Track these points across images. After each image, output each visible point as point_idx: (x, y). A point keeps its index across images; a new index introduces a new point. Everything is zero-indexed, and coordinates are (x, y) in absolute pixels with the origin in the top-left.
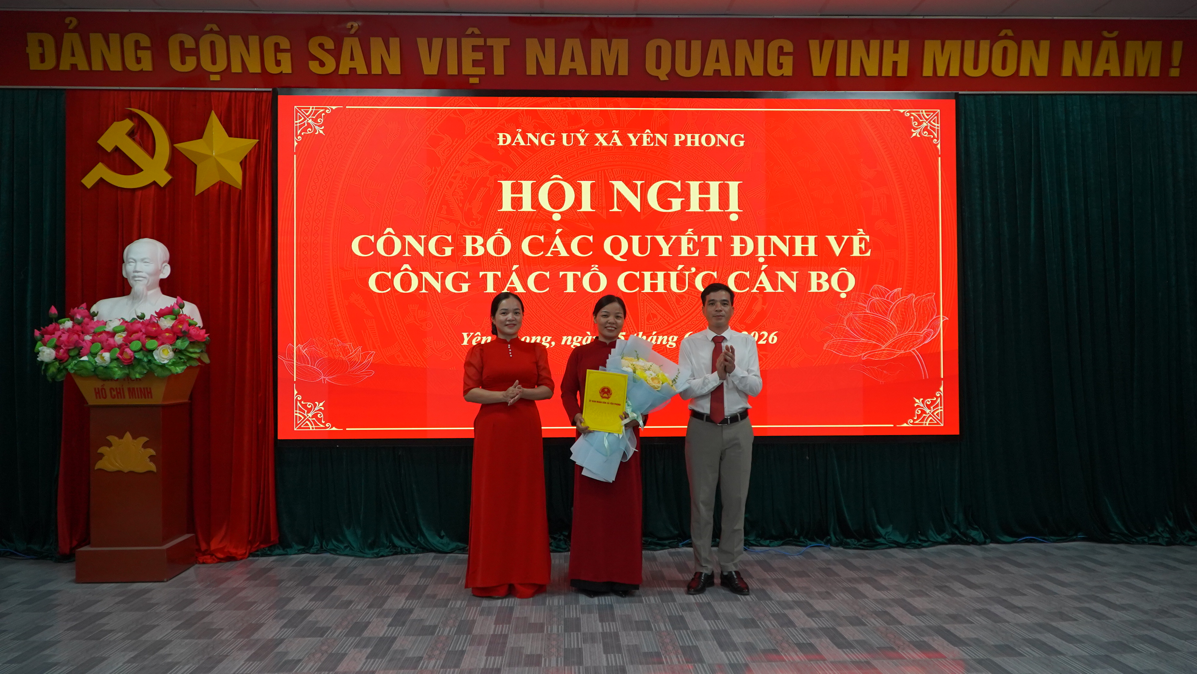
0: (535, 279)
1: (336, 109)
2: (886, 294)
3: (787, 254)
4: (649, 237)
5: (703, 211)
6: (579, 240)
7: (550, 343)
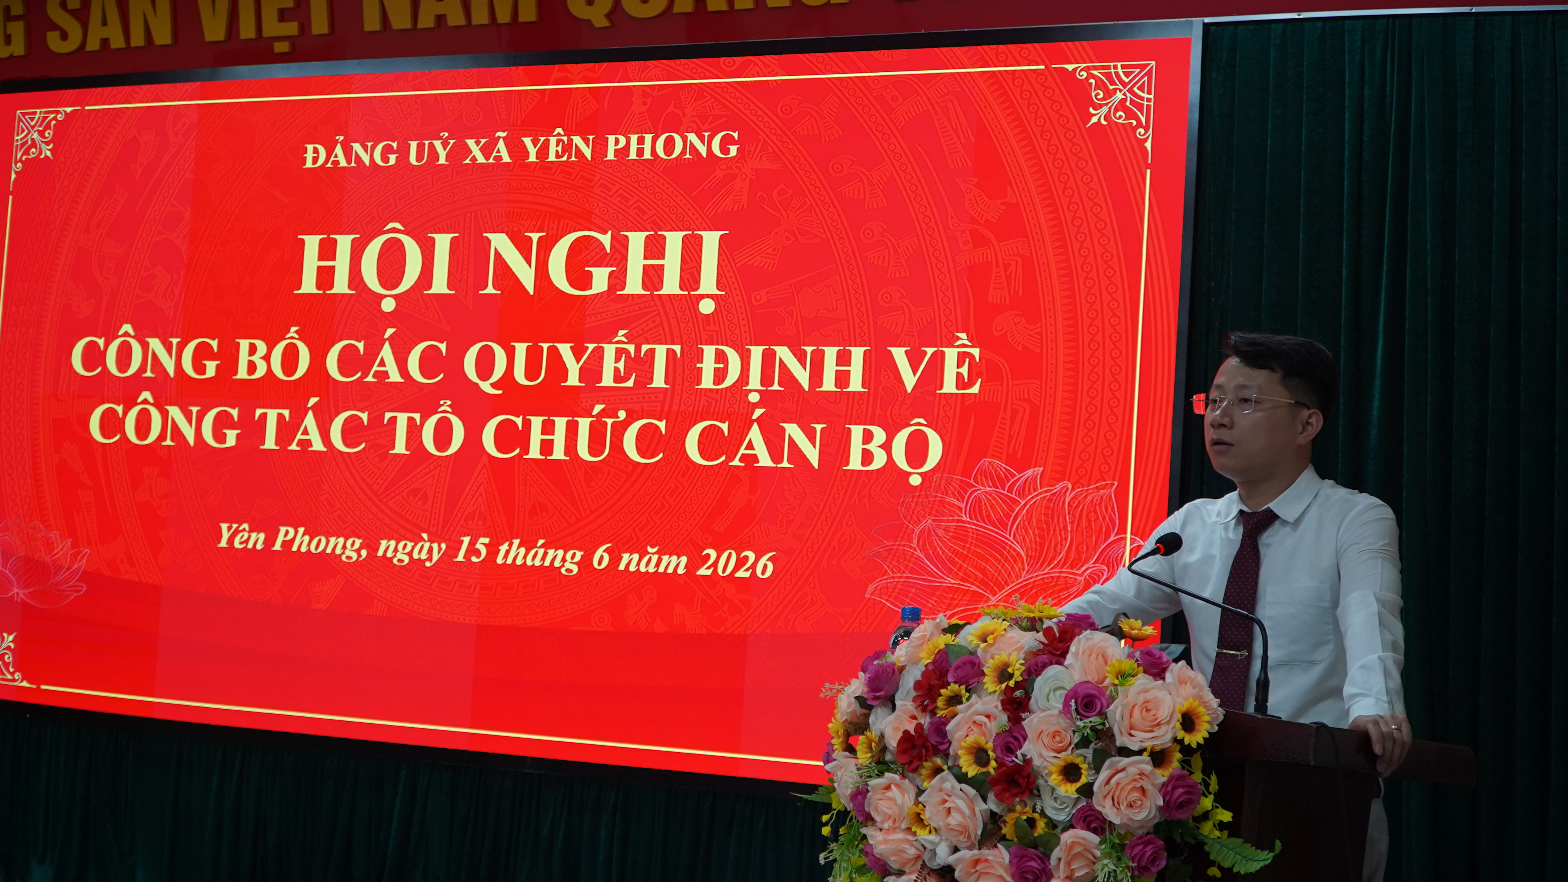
0: (344, 425)
1: (72, 111)
2: (1008, 480)
3: (805, 384)
4: (545, 346)
5: (649, 293)
6: (423, 351)
7: (358, 551)
